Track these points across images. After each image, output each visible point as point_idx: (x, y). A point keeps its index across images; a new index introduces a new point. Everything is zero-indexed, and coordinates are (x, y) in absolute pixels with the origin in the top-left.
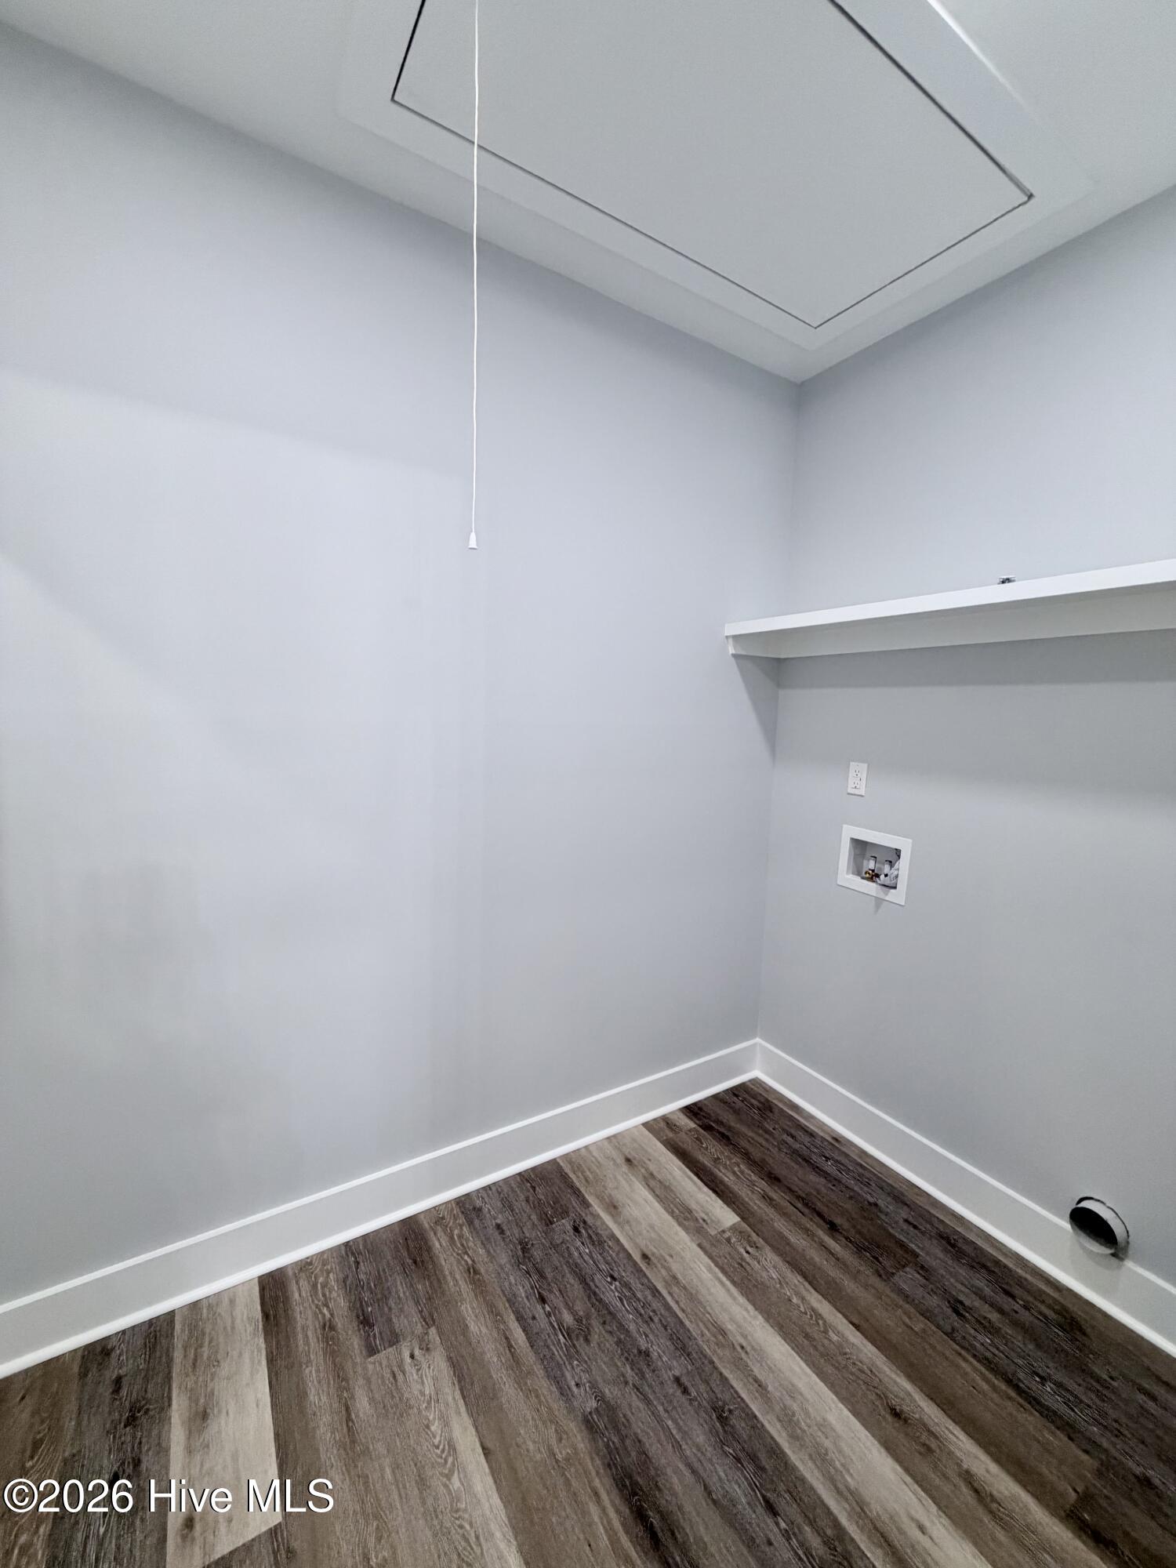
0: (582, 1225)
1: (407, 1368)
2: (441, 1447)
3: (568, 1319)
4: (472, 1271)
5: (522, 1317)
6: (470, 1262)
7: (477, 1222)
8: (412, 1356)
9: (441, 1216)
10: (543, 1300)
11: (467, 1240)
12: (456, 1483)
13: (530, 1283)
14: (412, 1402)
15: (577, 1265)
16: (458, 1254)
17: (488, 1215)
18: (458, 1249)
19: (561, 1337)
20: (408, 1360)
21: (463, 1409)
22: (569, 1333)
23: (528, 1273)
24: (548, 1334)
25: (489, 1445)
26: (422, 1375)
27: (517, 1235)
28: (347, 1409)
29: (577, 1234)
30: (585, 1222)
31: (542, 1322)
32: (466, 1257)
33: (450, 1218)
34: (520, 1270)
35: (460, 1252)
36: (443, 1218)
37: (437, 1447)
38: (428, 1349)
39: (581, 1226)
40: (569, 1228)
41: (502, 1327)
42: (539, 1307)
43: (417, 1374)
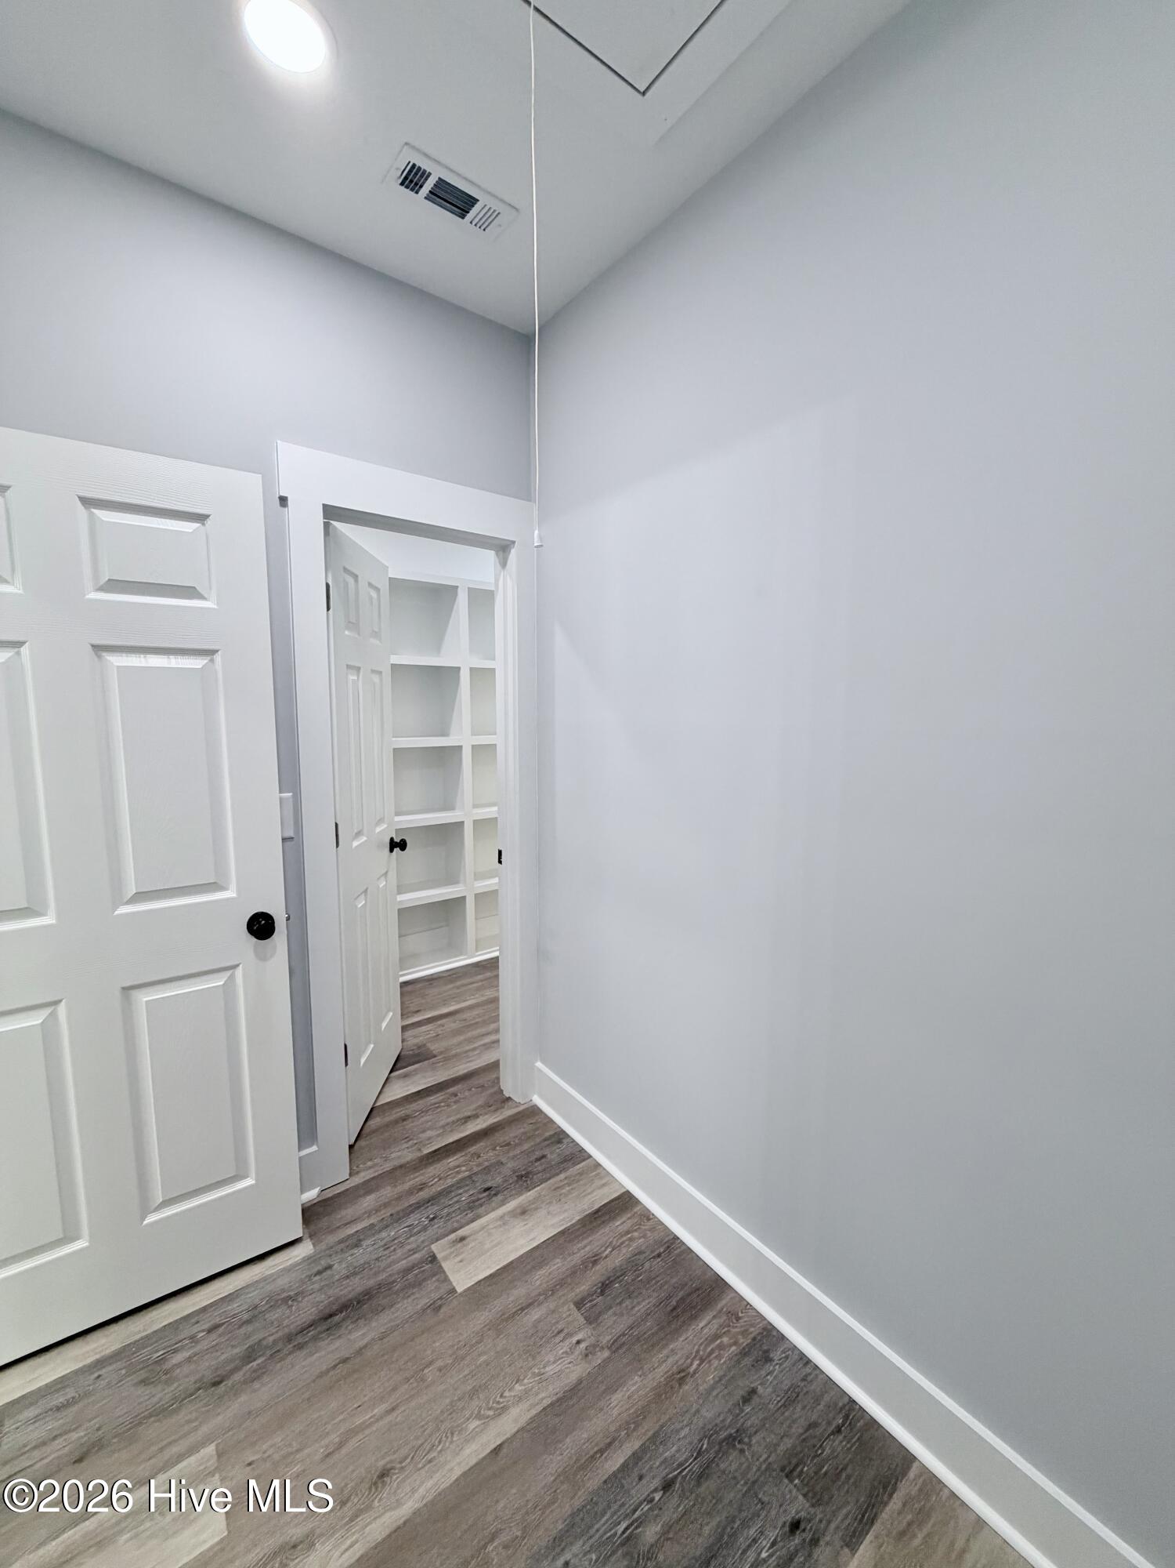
0: (808, 1536)
1: (567, 1342)
2: (501, 1400)
3: (650, 1533)
4: (682, 1374)
5: (640, 1459)
6: (692, 1370)
7: (748, 1361)
8: (578, 1342)
9: (740, 1315)
10: (667, 1486)
11: (719, 1357)
12: (474, 1424)
13: (686, 1460)
14: (539, 1358)
15: (734, 1535)
16: (698, 1352)
17: (763, 1373)
18: (705, 1349)
19: (624, 1525)
20: (575, 1339)
21: (534, 1412)
22: (629, 1540)
23: (699, 1453)
24: (623, 1505)
25: (505, 1451)
26: (562, 1358)
27: (749, 1423)
28: (530, 1305)
29: (787, 1529)
30: (815, 1542)
31: (640, 1491)
32: (696, 1363)
33: (742, 1327)
34: (701, 1440)
35: (701, 1353)
36: (738, 1319)
37: (501, 1396)
38: (587, 1355)
39: (804, 1535)
40: (792, 1513)
41: (623, 1433)
42: (656, 1483)
43: (563, 1353)
